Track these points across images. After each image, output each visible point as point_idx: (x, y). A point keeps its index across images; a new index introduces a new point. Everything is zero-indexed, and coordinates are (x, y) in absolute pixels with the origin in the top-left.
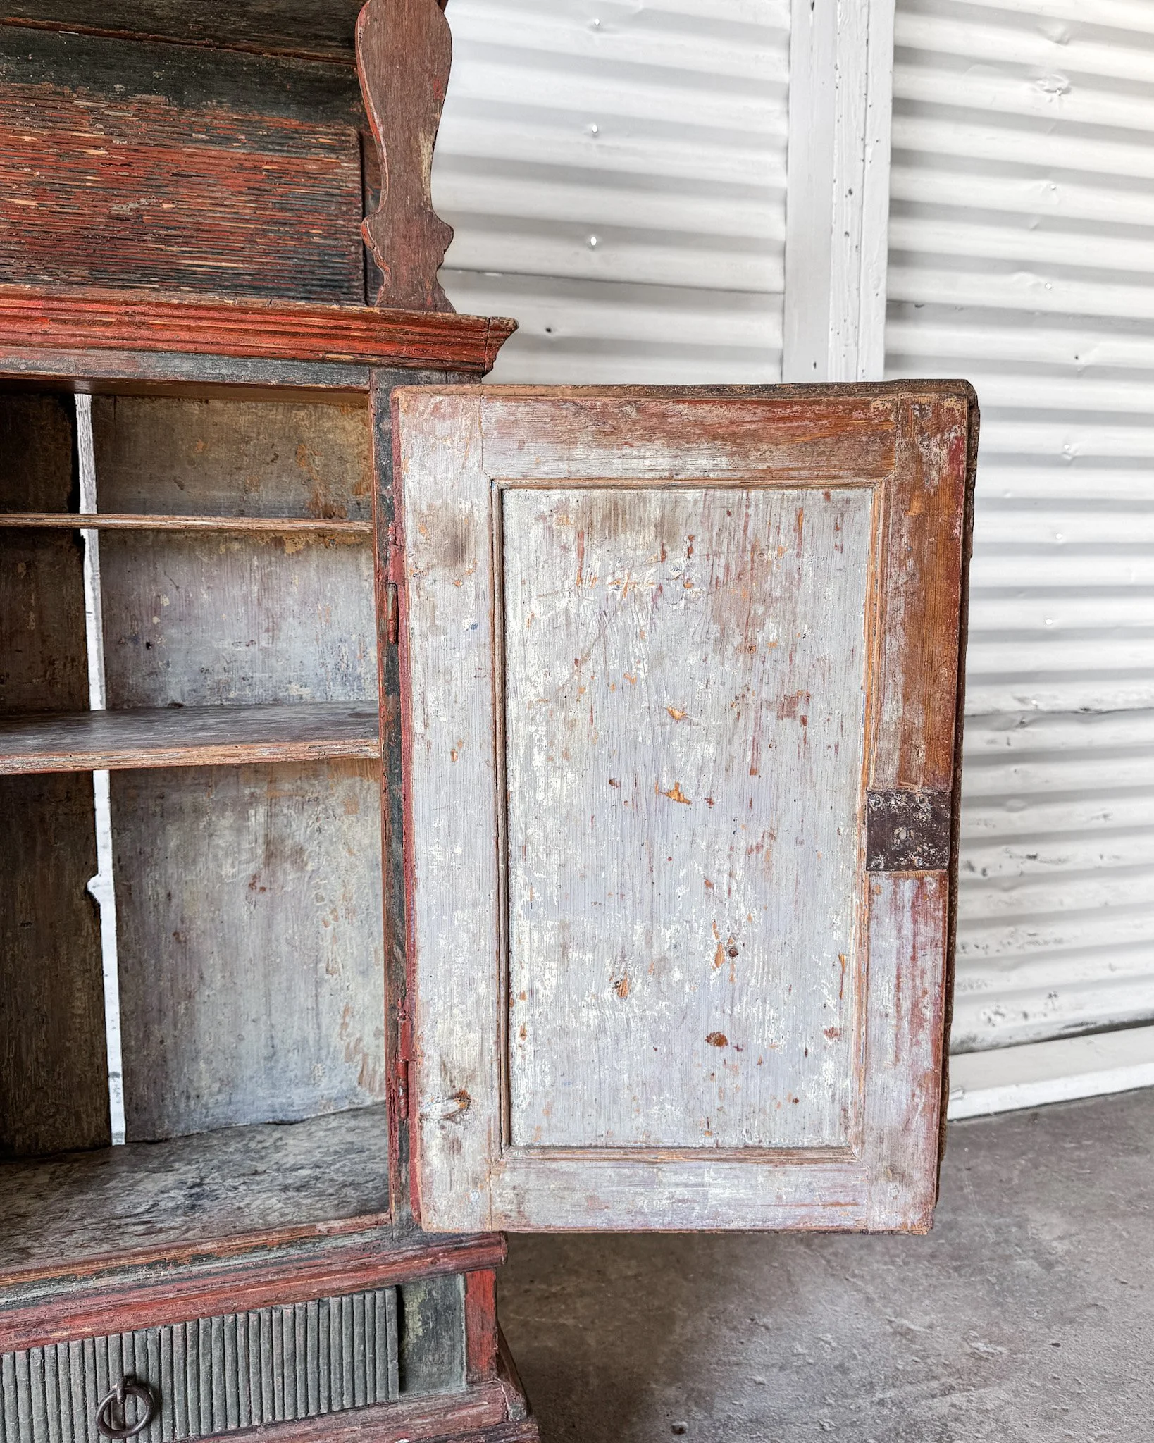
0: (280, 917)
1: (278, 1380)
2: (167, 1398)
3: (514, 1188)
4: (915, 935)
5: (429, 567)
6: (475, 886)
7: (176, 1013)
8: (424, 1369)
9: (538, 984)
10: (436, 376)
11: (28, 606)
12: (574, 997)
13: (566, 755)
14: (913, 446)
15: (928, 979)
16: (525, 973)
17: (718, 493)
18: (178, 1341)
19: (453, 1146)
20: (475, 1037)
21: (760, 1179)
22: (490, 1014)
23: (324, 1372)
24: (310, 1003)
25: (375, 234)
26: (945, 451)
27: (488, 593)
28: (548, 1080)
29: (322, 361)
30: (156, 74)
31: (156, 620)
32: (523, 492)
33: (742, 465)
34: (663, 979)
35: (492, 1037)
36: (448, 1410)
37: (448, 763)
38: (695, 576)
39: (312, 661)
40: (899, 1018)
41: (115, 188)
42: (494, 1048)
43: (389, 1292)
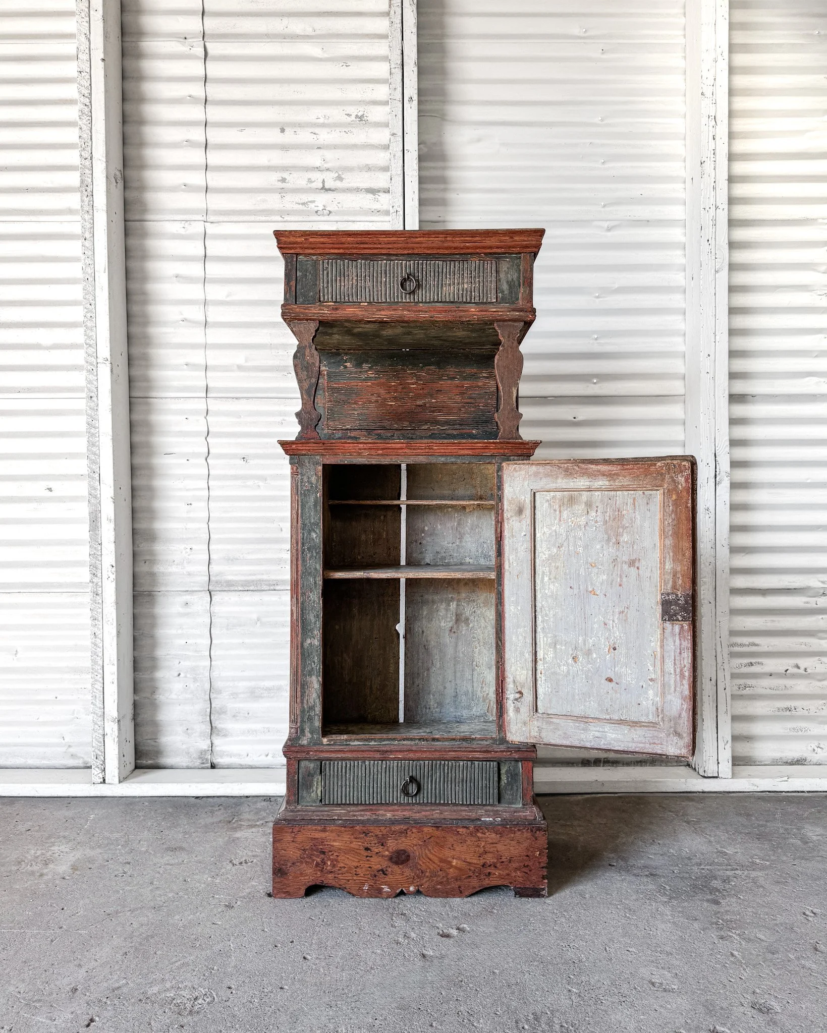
0: (460, 643)
1: (457, 788)
2: (422, 787)
3: (538, 727)
4: (680, 645)
5: (511, 516)
6: (525, 620)
7: (423, 675)
8: (507, 796)
9: (546, 656)
10: (516, 458)
11: (383, 529)
12: (558, 661)
13: (555, 578)
14: (672, 477)
15: (686, 661)
16: (542, 651)
17: (606, 492)
18: (427, 767)
19: (517, 710)
20: (525, 672)
21: (626, 732)
22: (530, 665)
23: (473, 788)
24: (470, 677)
25: (498, 418)
26: (683, 479)
27: (530, 525)
28: (549, 690)
29: (481, 455)
30: (433, 360)
31: (423, 535)
32: (542, 493)
33: (613, 484)
34: (590, 657)
35: (530, 673)
36: (515, 812)
37: (516, 580)
38: (598, 519)
39: (474, 550)
40: (676, 675)
41: (417, 396)
42: (531, 676)
43: (495, 763)
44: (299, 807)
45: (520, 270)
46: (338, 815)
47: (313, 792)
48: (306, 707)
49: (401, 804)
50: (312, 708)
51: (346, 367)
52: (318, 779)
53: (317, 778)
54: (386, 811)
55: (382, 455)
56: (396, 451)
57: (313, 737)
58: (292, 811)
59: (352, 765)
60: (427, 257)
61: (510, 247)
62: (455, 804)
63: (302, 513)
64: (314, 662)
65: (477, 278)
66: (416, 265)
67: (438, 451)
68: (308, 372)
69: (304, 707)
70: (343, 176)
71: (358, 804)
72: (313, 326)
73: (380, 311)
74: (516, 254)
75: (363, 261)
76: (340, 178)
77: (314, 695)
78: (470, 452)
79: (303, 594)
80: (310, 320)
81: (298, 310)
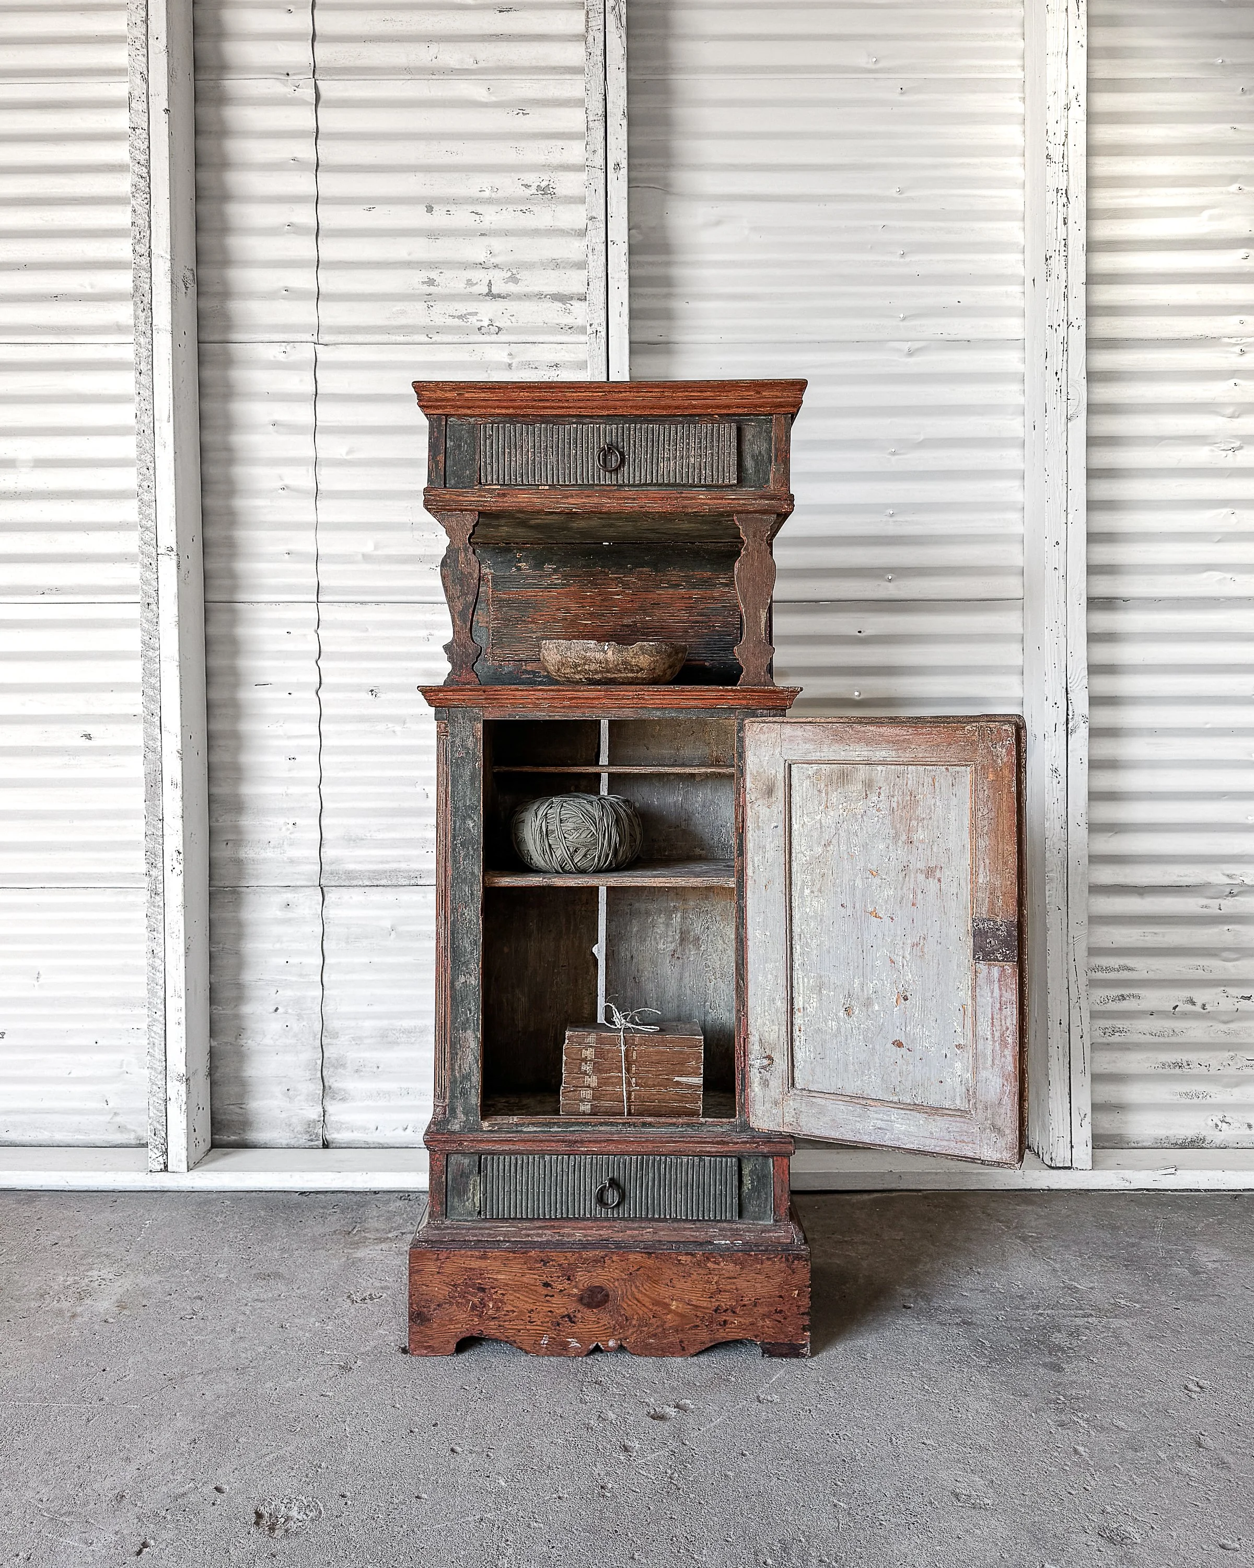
0: (687, 977)
1: (679, 1195)
2: (627, 1194)
3: (794, 1109)
4: (1001, 996)
5: (756, 799)
6: (776, 952)
8: (751, 1208)
9: (807, 1005)
10: (765, 712)
12: (824, 1013)
13: (820, 891)
14: (988, 747)
15: (1009, 1021)
16: (801, 998)
17: (893, 767)
18: (633, 1165)
19: (765, 1083)
20: (776, 1028)
21: (922, 1122)
22: (784, 1018)
23: (701, 1196)
25: (739, 653)
26: (1004, 750)
27: (783, 812)
28: (811, 1055)
29: (715, 708)
30: (646, 558)
32: (800, 765)
33: (902, 755)
34: (869, 1009)
35: (784, 1029)
36: (762, 1231)
37: (764, 892)
38: (881, 805)
39: (707, 837)
40: (994, 1041)
41: (624, 612)
42: (785, 1034)
43: (734, 1160)
44: (448, 1222)
45: (771, 439)
46: (505, 1235)
47: (468, 1200)
48: (457, 1075)
49: (596, 1219)
50: (467, 1077)
51: (519, 569)
52: (475, 1181)
53: (475, 1179)
54: (574, 1229)
55: (570, 707)
56: (589, 701)
57: (468, 1119)
58: (437, 1228)
59: (525, 1161)
60: (636, 419)
61: (756, 406)
62: (675, 1220)
63: (453, 792)
64: (470, 1010)
65: (708, 449)
66: (620, 431)
67: (652, 702)
68: (461, 586)
69: (455, 1076)
70: (518, 276)
71: (533, 1219)
72: (470, 520)
73: (567, 498)
74: (765, 415)
75: (543, 426)
76: (514, 279)
77: (471, 1058)
78: (699, 703)
79: (454, 910)
80: (466, 510)
81: (447, 496)
